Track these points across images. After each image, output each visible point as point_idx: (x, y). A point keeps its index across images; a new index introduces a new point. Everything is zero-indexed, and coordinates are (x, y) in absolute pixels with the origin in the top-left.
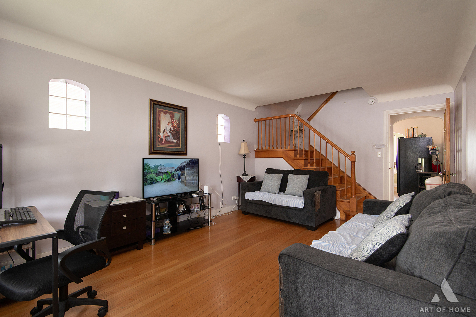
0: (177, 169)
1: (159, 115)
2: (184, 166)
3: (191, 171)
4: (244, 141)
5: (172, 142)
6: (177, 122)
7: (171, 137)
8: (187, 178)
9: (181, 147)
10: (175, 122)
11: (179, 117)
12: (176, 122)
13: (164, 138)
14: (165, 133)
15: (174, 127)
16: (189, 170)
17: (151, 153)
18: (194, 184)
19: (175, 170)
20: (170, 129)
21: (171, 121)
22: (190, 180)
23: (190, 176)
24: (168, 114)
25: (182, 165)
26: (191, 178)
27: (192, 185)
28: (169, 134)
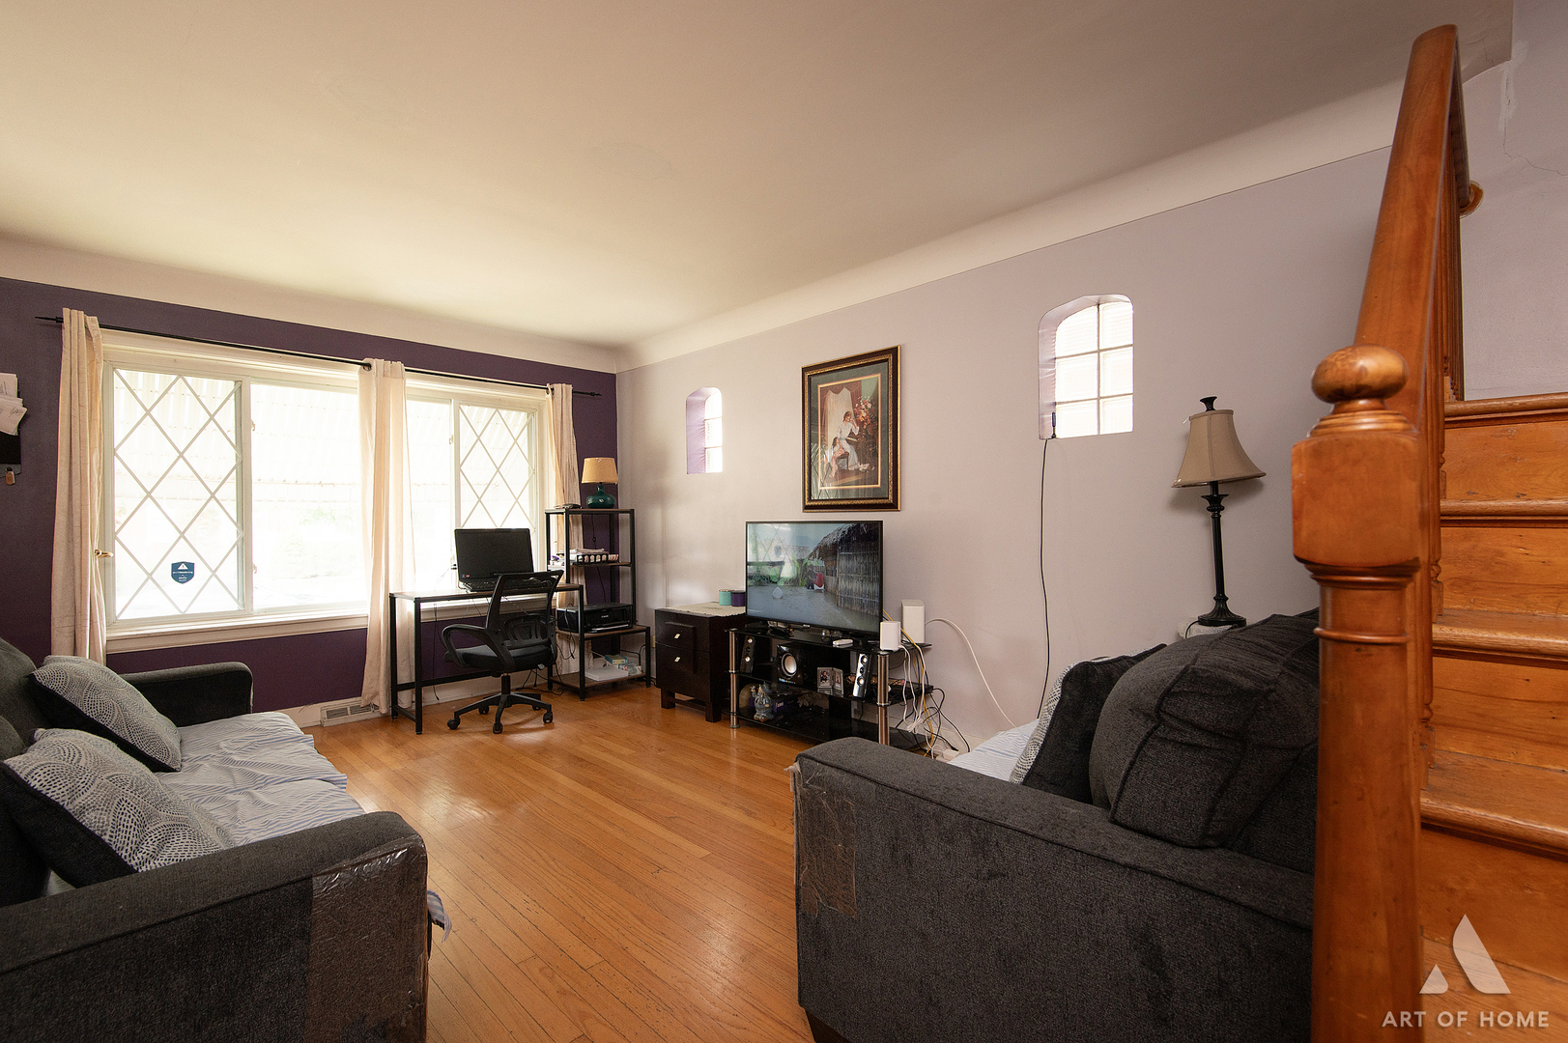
0: (815, 551)
1: (823, 402)
2: (835, 545)
3: (854, 563)
4: (1209, 402)
5: (857, 471)
6: (869, 406)
7: (853, 457)
8: (842, 584)
9: (879, 485)
10: (863, 406)
11: (874, 388)
12: (866, 406)
13: (834, 462)
14: (836, 448)
15: (860, 424)
16: (849, 558)
17: (806, 508)
18: (862, 607)
19: (810, 556)
20: (851, 433)
21: (854, 407)
22: (849, 592)
23: (850, 579)
24: (845, 389)
25: (829, 541)
26: (856, 586)
27: (856, 608)
28: (848, 448)
